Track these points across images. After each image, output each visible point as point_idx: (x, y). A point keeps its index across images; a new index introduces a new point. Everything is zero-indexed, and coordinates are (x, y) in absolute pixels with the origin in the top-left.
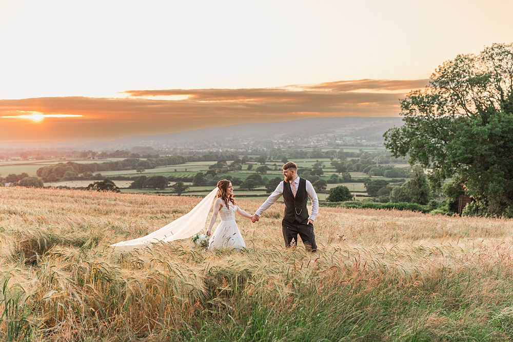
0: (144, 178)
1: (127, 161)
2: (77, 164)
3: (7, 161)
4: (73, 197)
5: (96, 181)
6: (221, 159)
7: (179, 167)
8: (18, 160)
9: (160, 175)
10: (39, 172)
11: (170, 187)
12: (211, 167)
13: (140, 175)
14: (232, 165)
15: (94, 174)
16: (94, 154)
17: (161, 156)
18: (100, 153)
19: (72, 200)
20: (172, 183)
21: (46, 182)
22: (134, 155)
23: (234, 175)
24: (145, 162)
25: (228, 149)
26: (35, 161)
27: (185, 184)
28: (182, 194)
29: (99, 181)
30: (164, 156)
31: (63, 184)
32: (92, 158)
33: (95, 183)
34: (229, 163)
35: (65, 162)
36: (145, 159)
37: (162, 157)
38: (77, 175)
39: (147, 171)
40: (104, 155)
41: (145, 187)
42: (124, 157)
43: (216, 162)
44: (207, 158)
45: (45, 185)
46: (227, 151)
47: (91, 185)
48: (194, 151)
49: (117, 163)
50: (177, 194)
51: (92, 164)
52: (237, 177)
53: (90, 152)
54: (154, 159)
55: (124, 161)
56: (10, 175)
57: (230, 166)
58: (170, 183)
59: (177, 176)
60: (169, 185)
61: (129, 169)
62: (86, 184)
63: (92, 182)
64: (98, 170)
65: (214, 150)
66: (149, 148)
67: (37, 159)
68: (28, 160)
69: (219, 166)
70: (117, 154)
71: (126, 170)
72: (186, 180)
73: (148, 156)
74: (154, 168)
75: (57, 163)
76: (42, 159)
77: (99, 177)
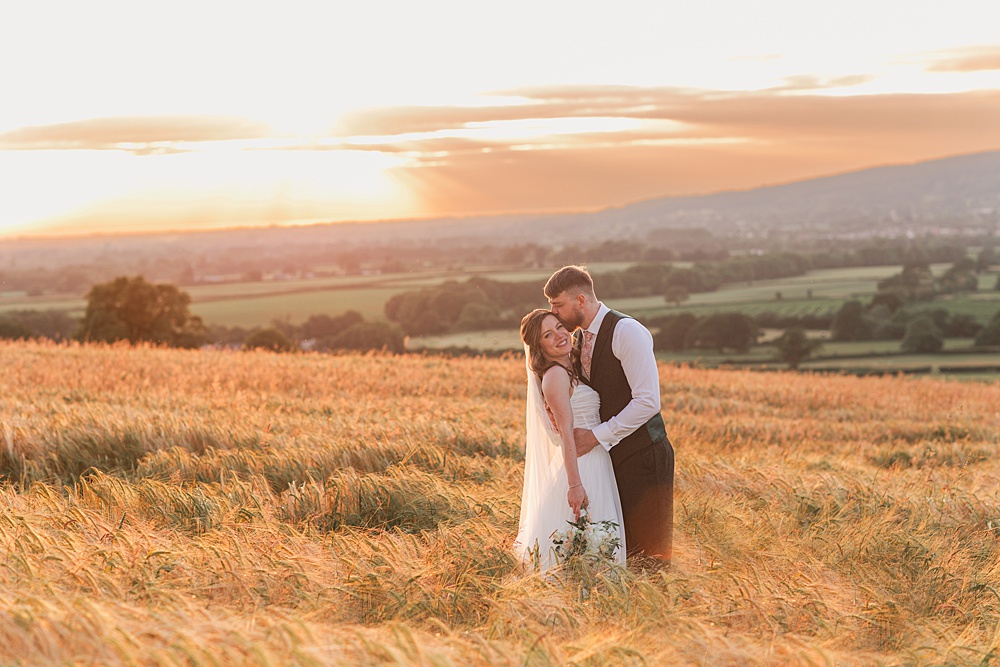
0: (687, 319)
1: (636, 270)
2: (496, 283)
3: (303, 277)
6: (915, 260)
7: (789, 287)
8: (333, 275)
9: (734, 309)
10: (393, 308)
11: (766, 344)
12: (885, 283)
13: (677, 312)
14: (949, 276)
16: (542, 253)
17: (733, 253)
18: (558, 249)
20: (771, 335)
21: (412, 335)
22: (657, 254)
23: (956, 305)
24: (688, 273)
25: (934, 230)
26: (378, 277)
27: (812, 335)
28: (802, 366)
30: (741, 253)
31: (459, 341)
32: (535, 266)
34: (937, 270)
35: (462, 279)
36: (688, 265)
37: (737, 257)
38: (497, 314)
39: (695, 299)
40: (572, 255)
41: (692, 346)
42: (627, 259)
43: (897, 270)
44: (870, 256)
45: (408, 342)
46: (930, 236)
48: (830, 237)
50: (786, 366)
52: (964, 311)
53: (531, 246)
54: (715, 264)
55: (630, 271)
56: (313, 319)
57: (941, 280)
58: (763, 335)
59: (783, 311)
60: (760, 340)
61: (642, 295)
65: (892, 233)
66: (699, 233)
67: (385, 270)
68: (359, 273)
69: (907, 279)
70: (609, 250)
71: (635, 296)
72: (813, 323)
73: (697, 256)
74: (713, 289)
75: (439, 281)
76: (398, 269)
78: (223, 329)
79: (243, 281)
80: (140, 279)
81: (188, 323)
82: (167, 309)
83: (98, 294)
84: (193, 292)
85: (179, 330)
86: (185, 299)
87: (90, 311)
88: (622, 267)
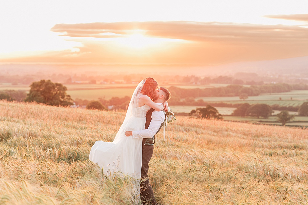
0: (247, 105)
1: (230, 87)
2: (179, 89)
3: (111, 83)
4: (182, 125)
5: (199, 107)
7: (285, 96)
8: (122, 83)
9: (264, 103)
11: (274, 116)
13: (243, 102)
15: (196, 100)
16: (197, 79)
17: (265, 83)
18: (203, 78)
19: (181, 128)
20: (277, 112)
22: (238, 81)
24: (249, 89)
27: (291, 113)
28: (287, 124)
29: (202, 107)
30: (268, 83)
32: (194, 83)
33: (198, 109)
36: (249, 86)
37: (267, 84)
38: (179, 100)
39: (250, 98)
40: (207, 80)
41: (248, 115)
42: (227, 83)
47: (193, 112)
48: (300, 79)
49: (220, 89)
50: (281, 124)
51: (194, 90)
53: (193, 76)
54: (258, 86)
55: (227, 87)
56: (113, 98)
58: (274, 112)
59: (282, 104)
60: (273, 114)
61: (232, 96)
62: (188, 110)
63: (195, 108)
64: (200, 96)
66: (253, 75)
68: (131, 83)
70: (221, 79)
71: (229, 96)
72: (292, 109)
73: (252, 83)
74: (257, 95)
77: (201, 103)
78: (81, 100)
79: (89, 83)
80: (49, 81)
81: (66, 97)
82: (58, 92)
83: (34, 85)
84: (68, 86)
85: (62, 100)
86: (65, 89)
87: (31, 91)
88: (225, 85)
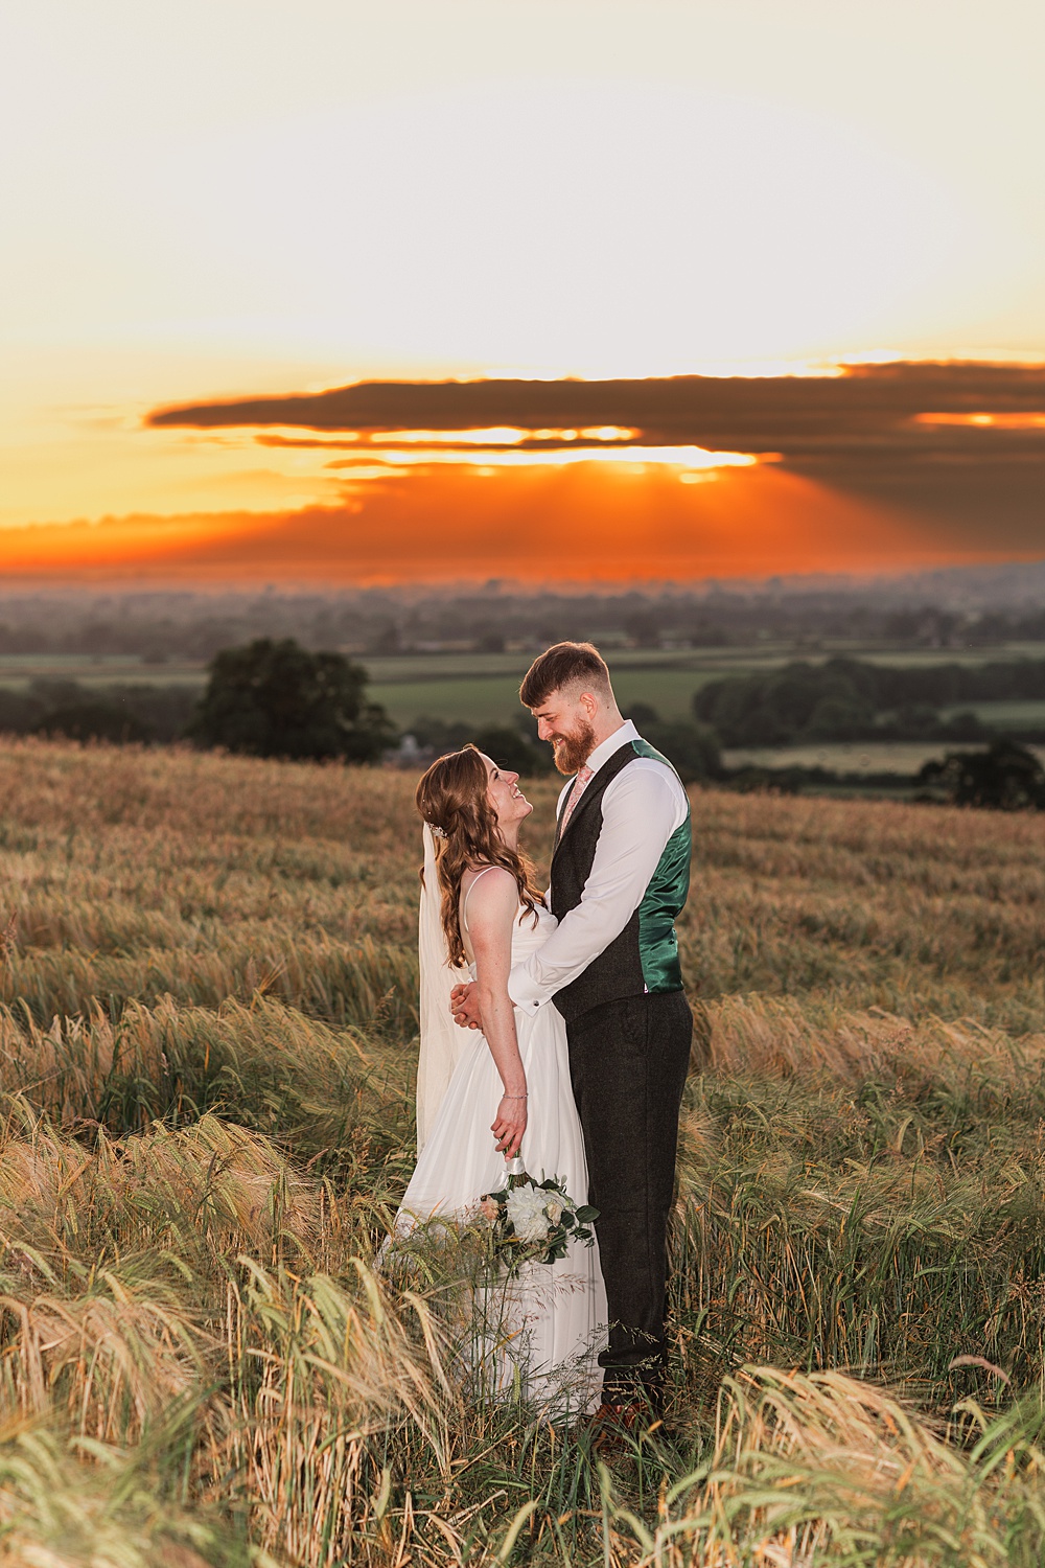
2: (871, 668)
5: (956, 748)
8: (614, 646)
10: (706, 702)
15: (946, 716)
16: (947, 624)
18: (973, 618)
21: (734, 744)
26: (686, 653)
29: (971, 749)
31: (806, 758)
32: (936, 644)
33: (950, 758)
35: (817, 660)
38: (870, 717)
40: (993, 628)
45: (731, 759)
47: (931, 770)
51: (936, 674)
53: (930, 612)
62: (908, 760)
63: (936, 753)
64: (963, 699)
67: (697, 642)
68: (656, 645)
75: (780, 662)
76: (718, 640)
77: (966, 730)
78: (439, 724)
79: (476, 651)
80: (292, 643)
81: (363, 715)
82: (331, 692)
83: (225, 664)
85: (349, 725)
86: (360, 678)
87: (212, 690)
